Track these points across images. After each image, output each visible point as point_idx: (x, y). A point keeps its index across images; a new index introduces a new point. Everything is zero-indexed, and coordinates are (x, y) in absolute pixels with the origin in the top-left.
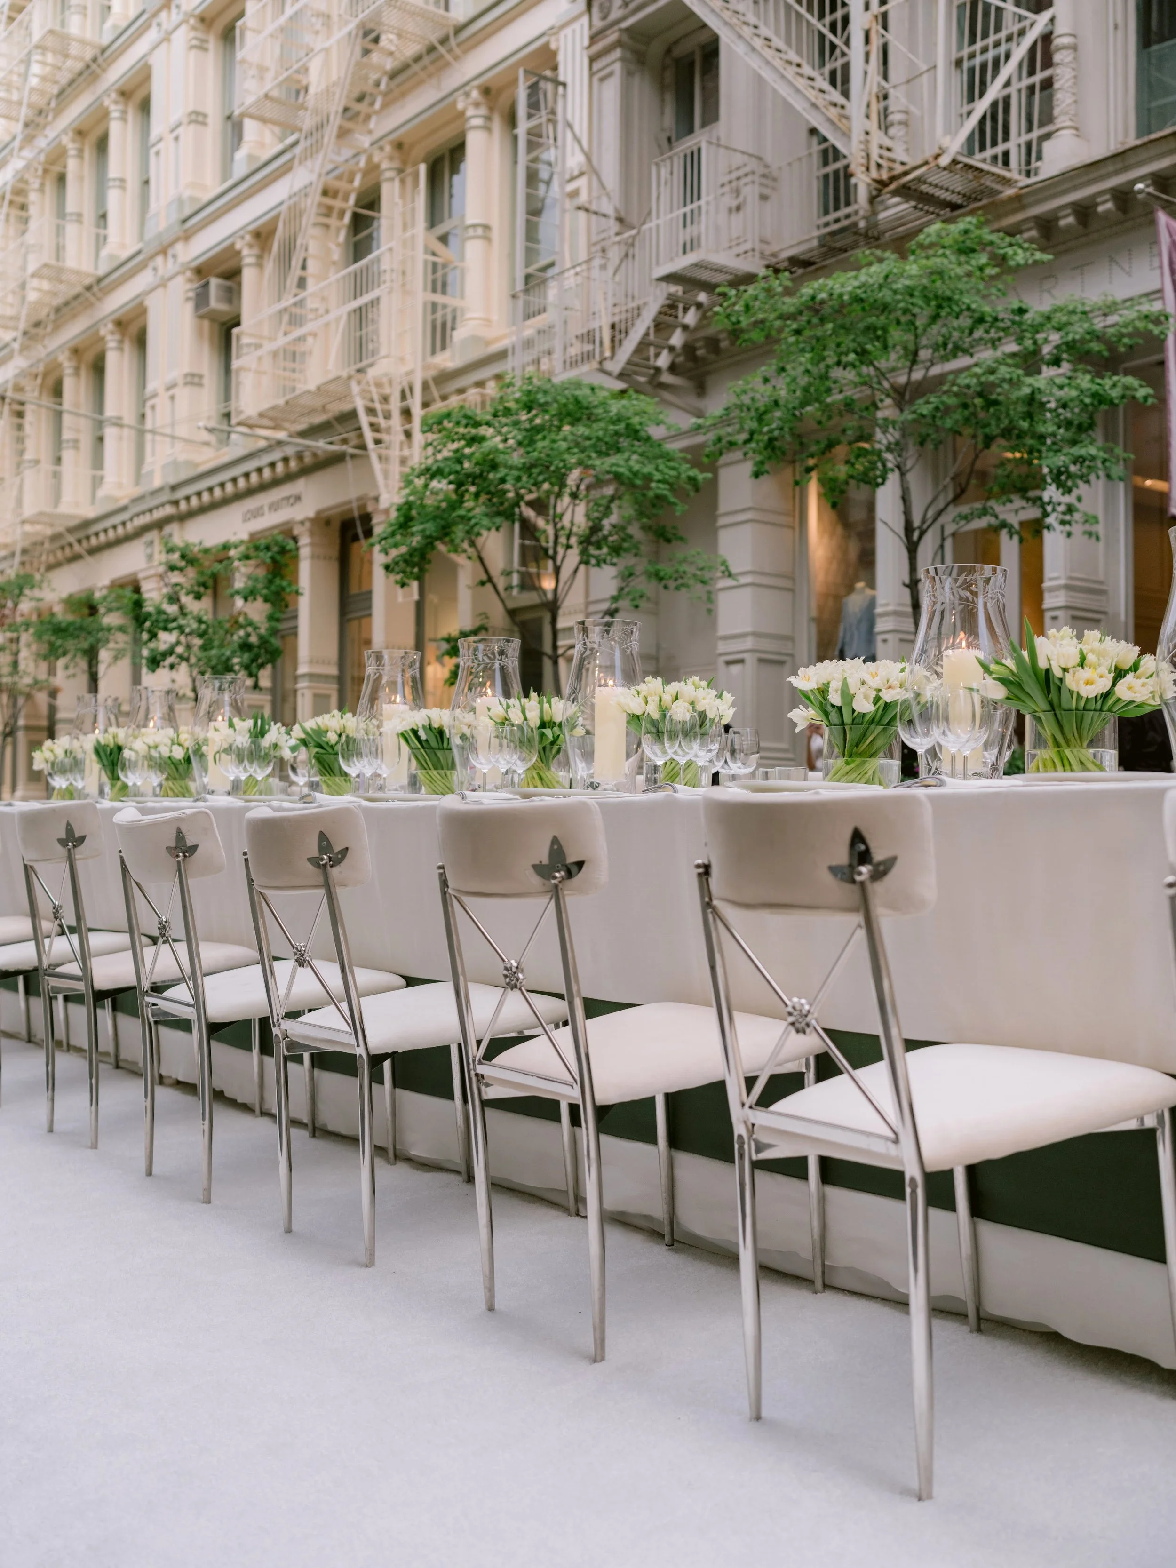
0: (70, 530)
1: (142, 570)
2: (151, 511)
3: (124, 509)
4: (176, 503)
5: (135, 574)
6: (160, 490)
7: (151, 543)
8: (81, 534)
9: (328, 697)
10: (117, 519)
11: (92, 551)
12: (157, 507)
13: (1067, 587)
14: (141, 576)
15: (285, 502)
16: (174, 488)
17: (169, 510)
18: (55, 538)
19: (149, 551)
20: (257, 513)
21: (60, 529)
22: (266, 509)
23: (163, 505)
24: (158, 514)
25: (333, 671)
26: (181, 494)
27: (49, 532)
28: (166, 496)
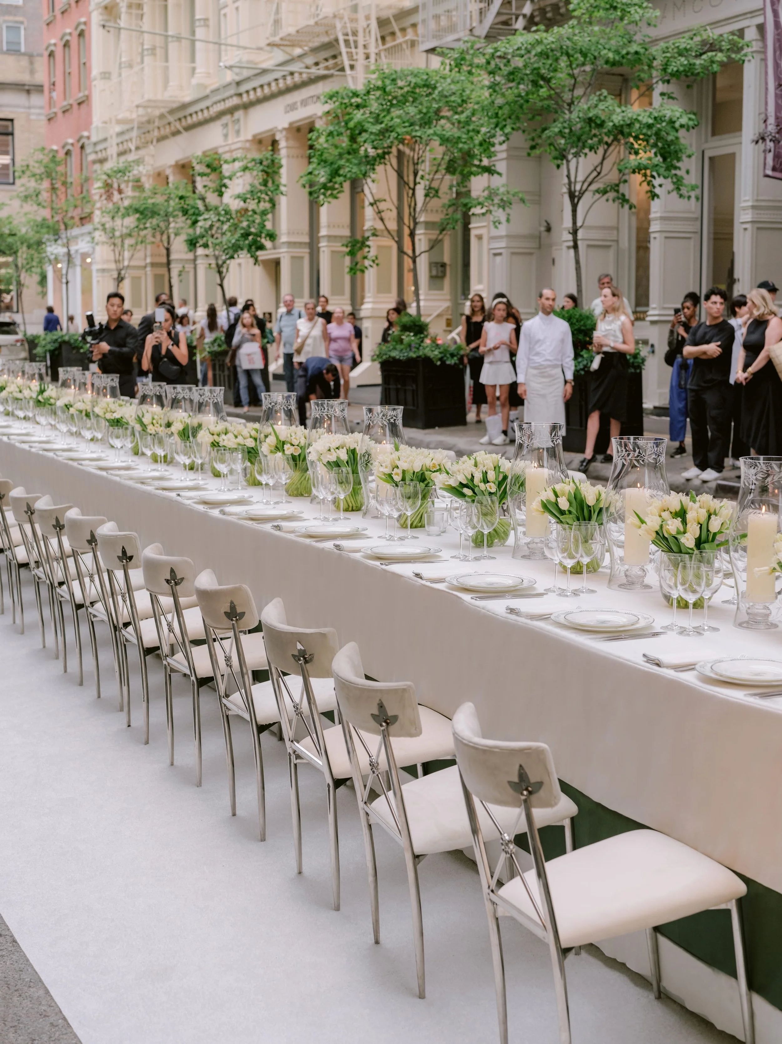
0: (172, 112)
1: (221, 147)
2: (224, 100)
3: (207, 97)
4: (240, 95)
5: (216, 148)
6: (229, 85)
7: (226, 125)
8: (181, 114)
9: (302, 258)
10: (203, 105)
11: (188, 128)
12: (228, 98)
13: (753, 207)
14: (220, 151)
15: (310, 100)
16: (238, 84)
17: (235, 101)
18: (162, 116)
19: (225, 131)
20: (292, 107)
21: (164, 111)
22: (299, 104)
23: (231, 97)
24: (230, 103)
25: (306, 239)
26: (243, 89)
27: (157, 113)
28: (232, 91)
